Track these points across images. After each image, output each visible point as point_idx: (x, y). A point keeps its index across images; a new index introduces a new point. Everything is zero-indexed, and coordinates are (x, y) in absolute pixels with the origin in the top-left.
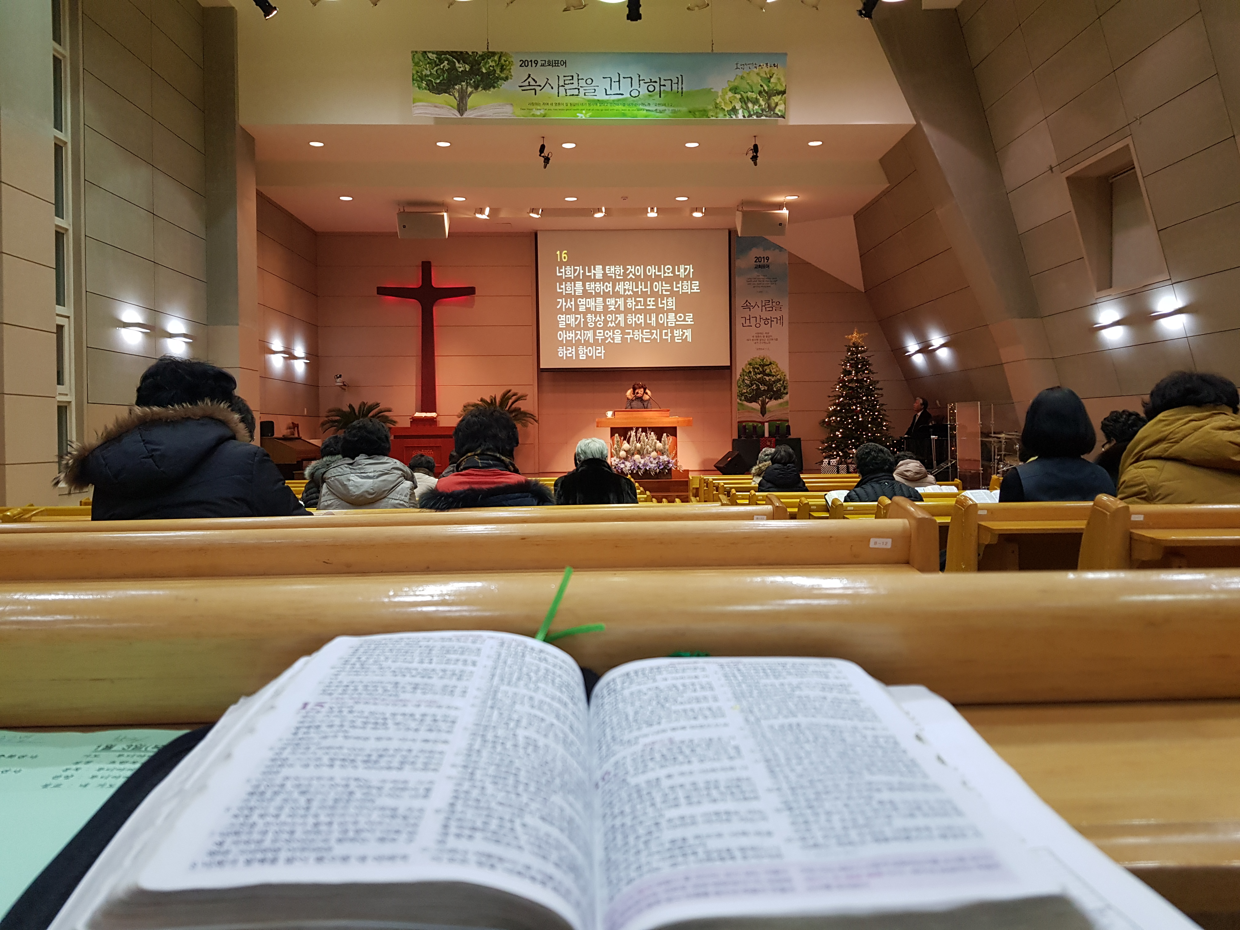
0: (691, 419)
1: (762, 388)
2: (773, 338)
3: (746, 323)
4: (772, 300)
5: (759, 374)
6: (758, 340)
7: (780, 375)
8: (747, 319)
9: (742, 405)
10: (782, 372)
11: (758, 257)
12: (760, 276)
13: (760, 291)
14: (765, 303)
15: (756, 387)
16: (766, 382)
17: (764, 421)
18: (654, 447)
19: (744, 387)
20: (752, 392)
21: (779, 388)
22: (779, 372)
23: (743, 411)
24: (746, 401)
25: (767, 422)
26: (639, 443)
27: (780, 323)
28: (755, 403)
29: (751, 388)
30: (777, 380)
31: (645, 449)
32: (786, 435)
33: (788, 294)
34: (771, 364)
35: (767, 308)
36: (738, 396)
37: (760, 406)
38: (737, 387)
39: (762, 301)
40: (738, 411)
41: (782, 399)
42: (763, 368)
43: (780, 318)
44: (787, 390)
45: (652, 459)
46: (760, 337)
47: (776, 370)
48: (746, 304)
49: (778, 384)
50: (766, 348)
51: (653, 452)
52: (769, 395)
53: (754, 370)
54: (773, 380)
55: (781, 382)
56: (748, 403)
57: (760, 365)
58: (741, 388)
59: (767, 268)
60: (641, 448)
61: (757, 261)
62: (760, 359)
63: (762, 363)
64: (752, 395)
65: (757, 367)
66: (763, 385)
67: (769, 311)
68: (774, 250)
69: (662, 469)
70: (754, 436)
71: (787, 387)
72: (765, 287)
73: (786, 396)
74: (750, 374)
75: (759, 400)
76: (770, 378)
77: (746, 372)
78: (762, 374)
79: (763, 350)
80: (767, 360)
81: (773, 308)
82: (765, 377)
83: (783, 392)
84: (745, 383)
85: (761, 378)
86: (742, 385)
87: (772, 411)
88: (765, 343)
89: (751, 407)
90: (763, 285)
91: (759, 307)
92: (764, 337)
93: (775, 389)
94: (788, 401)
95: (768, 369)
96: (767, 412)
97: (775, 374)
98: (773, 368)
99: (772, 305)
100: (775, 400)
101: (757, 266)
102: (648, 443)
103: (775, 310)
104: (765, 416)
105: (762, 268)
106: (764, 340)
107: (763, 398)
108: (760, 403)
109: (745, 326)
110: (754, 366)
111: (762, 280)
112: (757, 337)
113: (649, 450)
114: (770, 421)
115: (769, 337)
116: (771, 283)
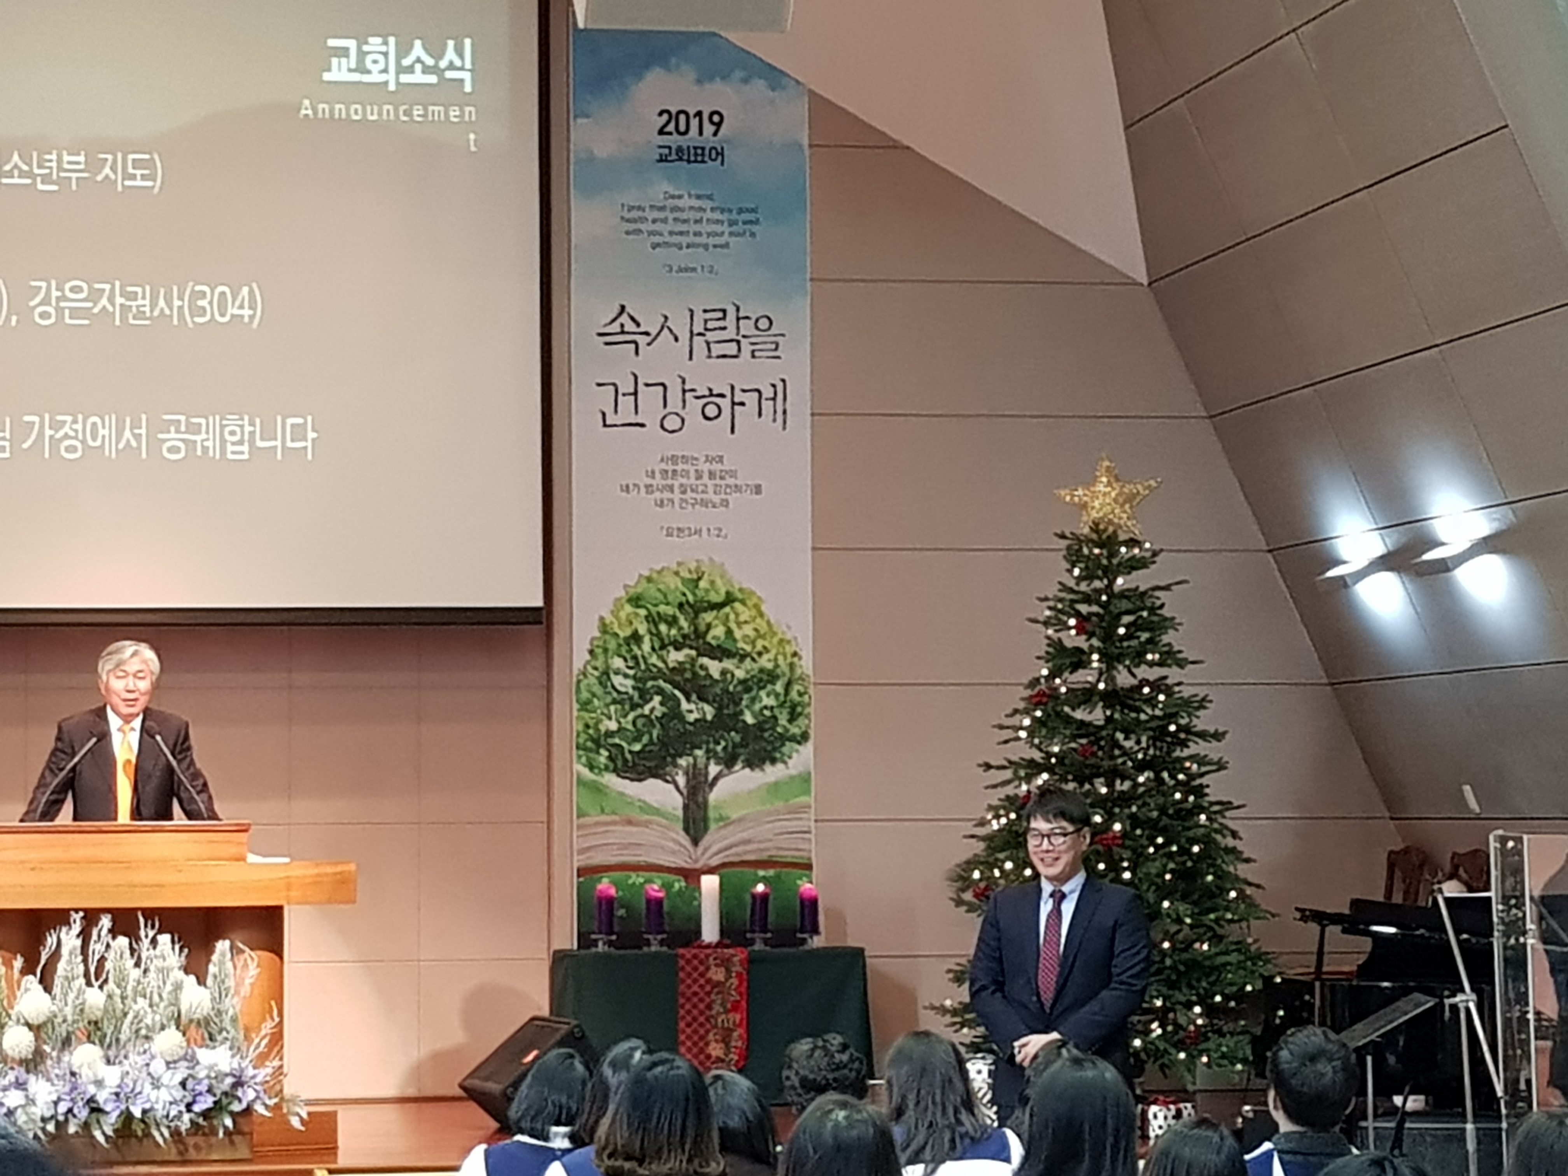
0: (352, 867)
1: (691, 711)
2: (738, 482)
3: (616, 411)
4: (738, 310)
5: (677, 649)
6: (671, 489)
7: (771, 656)
8: (624, 395)
9: (597, 789)
10: (781, 641)
11: (674, 111)
12: (680, 197)
13: (683, 266)
14: (706, 321)
15: (664, 709)
16: (708, 682)
17: (698, 866)
18: (172, 1004)
19: (607, 706)
20: (645, 729)
21: (767, 713)
22: (768, 637)
23: (603, 818)
24: (616, 771)
25: (711, 871)
26: (101, 987)
27: (775, 412)
28: (659, 782)
29: (639, 711)
30: (759, 676)
31: (125, 1014)
32: (799, 935)
33: (809, 284)
34: (729, 600)
35: (712, 345)
36: (578, 748)
37: (681, 793)
38: (576, 706)
39: (691, 311)
40: (578, 817)
41: (780, 766)
42: (693, 622)
43: (772, 389)
44: (807, 721)
45: (158, 1067)
46: (682, 476)
47: (756, 630)
48: (617, 324)
49: (763, 693)
50: (709, 530)
51: (167, 1030)
52: (723, 743)
53: (654, 631)
54: (740, 674)
55: (779, 687)
56: (627, 781)
57: (681, 606)
58: (595, 712)
59: (710, 163)
60: (106, 1010)
61: (671, 127)
62: (683, 579)
63: (691, 598)
64: (645, 746)
65: (666, 615)
66: (694, 697)
67: (724, 356)
68: (746, 81)
69: (206, 1114)
70: (650, 937)
71: (803, 707)
72: (706, 247)
73: (797, 751)
74: (635, 648)
75: (676, 765)
76: (728, 664)
77: (616, 635)
78: (691, 648)
79: (696, 537)
80: (712, 583)
81: (738, 342)
82: (705, 661)
83: (787, 730)
84: (613, 687)
85: (688, 666)
86: (599, 699)
87: (733, 822)
88: (704, 503)
89: (640, 800)
90: (697, 240)
91: (676, 339)
92: (699, 477)
93: (749, 719)
94: (809, 774)
95: (716, 626)
96: (713, 826)
97: (748, 648)
98: (742, 618)
99: (738, 334)
100: (747, 770)
101: (666, 151)
102: (140, 987)
103: (749, 355)
104: (703, 843)
105: (689, 161)
106: (703, 492)
107: (695, 758)
108: (681, 780)
109: (615, 426)
110: (653, 610)
111: (692, 215)
112: (670, 474)
113: (148, 1021)
114: (724, 865)
115: (722, 478)
116: (734, 228)
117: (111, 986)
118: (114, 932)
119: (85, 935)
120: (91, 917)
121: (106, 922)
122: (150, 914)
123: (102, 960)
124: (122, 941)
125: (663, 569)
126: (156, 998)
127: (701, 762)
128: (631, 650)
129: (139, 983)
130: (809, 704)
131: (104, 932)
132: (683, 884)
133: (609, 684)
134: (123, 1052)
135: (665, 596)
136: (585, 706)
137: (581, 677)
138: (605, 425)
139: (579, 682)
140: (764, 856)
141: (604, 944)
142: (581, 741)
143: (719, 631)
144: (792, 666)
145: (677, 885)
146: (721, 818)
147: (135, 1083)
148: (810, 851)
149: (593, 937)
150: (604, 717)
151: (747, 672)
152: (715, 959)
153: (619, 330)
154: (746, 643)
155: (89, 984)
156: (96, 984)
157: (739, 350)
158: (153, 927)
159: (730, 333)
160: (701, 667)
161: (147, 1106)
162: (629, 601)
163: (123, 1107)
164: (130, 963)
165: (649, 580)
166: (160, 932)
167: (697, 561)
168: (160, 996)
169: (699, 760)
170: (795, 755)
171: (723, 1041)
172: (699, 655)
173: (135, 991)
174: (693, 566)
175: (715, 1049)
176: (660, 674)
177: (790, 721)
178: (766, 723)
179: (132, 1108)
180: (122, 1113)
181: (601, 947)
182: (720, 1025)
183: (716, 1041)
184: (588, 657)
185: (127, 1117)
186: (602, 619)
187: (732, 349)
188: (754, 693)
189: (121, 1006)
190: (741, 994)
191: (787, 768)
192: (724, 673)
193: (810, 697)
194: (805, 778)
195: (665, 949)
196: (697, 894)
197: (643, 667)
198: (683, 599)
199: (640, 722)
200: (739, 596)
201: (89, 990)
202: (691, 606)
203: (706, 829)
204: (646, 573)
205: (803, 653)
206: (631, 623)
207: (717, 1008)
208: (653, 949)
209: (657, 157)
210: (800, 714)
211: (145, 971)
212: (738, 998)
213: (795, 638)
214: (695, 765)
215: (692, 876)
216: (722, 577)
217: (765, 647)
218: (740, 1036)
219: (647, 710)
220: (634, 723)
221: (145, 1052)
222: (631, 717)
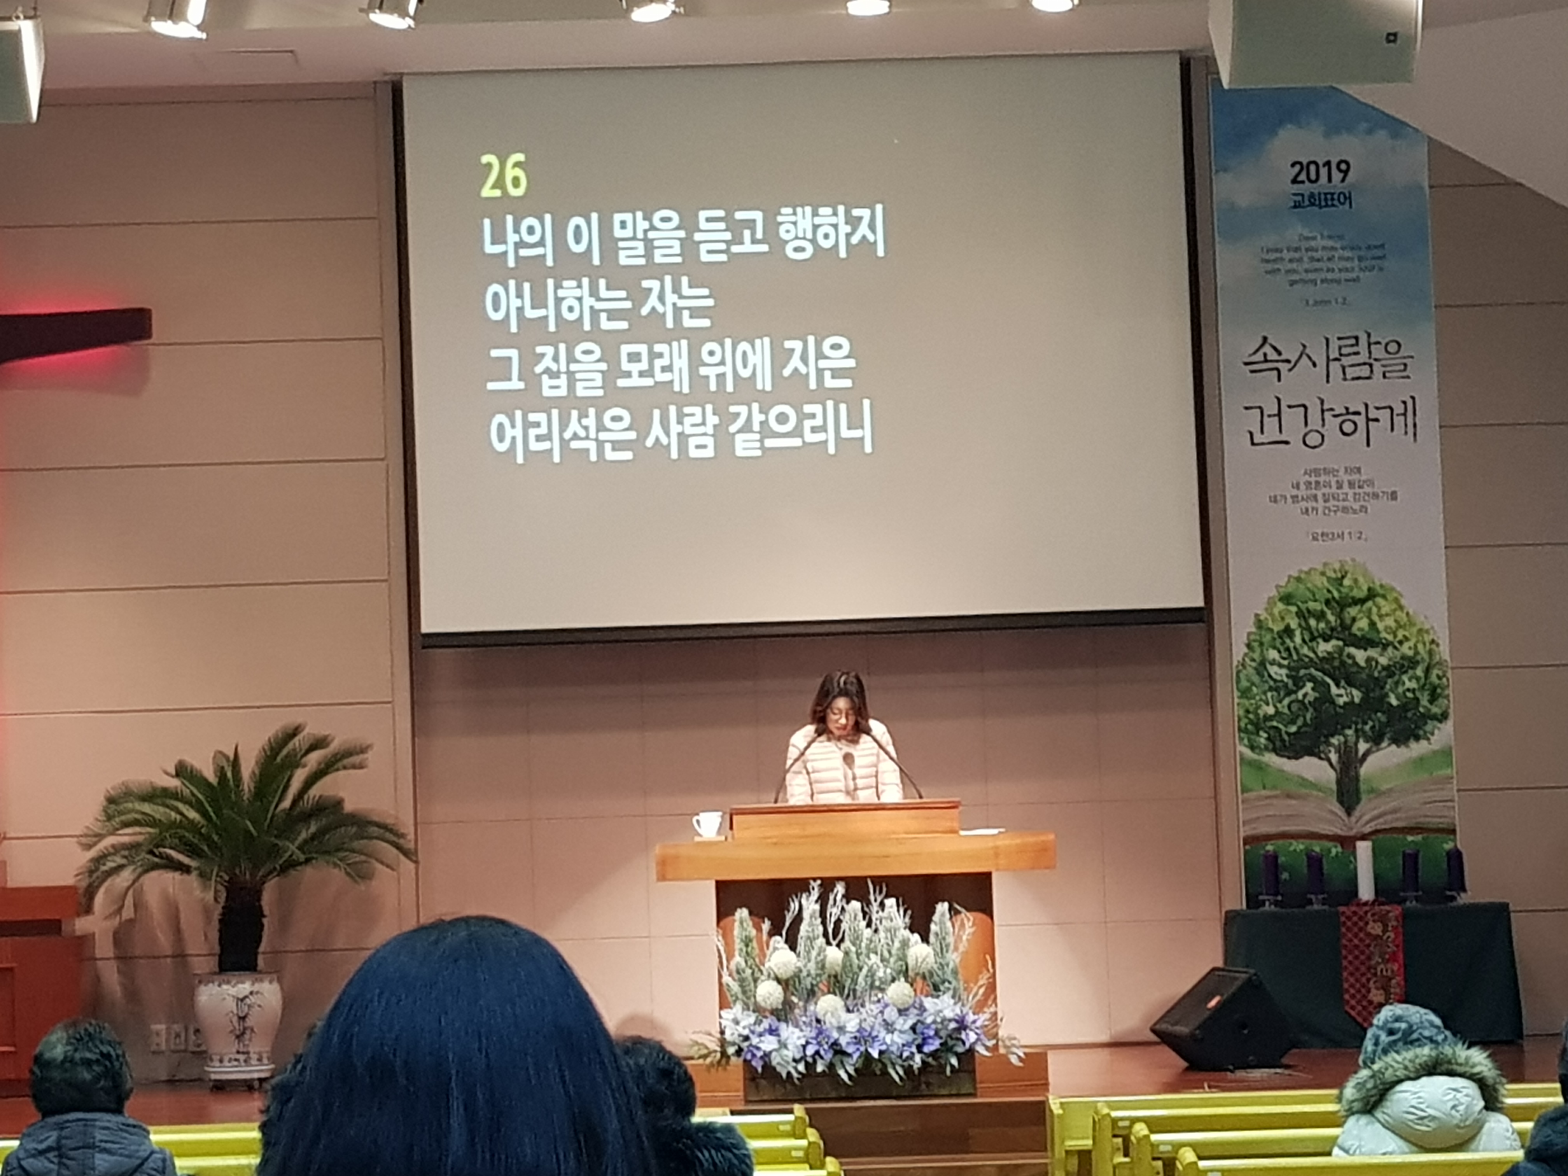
0: (1052, 837)
1: (1341, 696)
2: (1376, 490)
3: (1262, 432)
4: (1369, 335)
5: (1326, 640)
6: (1315, 497)
7: (1411, 644)
8: (1269, 416)
9: (1259, 767)
10: (1420, 631)
11: (1305, 163)
12: (1314, 238)
13: (1319, 299)
14: (1340, 348)
15: (1317, 695)
16: (1354, 669)
17: (1352, 833)
18: (900, 959)
19: (1265, 693)
20: (1301, 713)
21: (1410, 695)
22: (1408, 627)
23: (1264, 793)
24: (1275, 751)
25: (1364, 837)
26: (838, 946)
27: (1406, 425)
28: (1314, 760)
29: (1293, 697)
30: (1401, 662)
31: (860, 969)
32: (1448, 893)
33: (1434, 309)
34: (1372, 595)
35: (1348, 370)
36: (1240, 730)
37: (1335, 770)
38: (1236, 694)
39: (1327, 340)
40: (1243, 792)
41: (1424, 743)
42: (1340, 616)
43: (1403, 406)
44: (1446, 702)
45: (891, 1014)
46: (1325, 486)
47: (1396, 621)
48: (1261, 353)
49: (1405, 678)
50: (1350, 533)
51: (897, 982)
52: (1370, 723)
53: (1303, 624)
54: (1383, 661)
55: (1419, 672)
56: (1285, 760)
57: (1327, 602)
58: (1254, 698)
59: (1341, 207)
60: (844, 966)
61: (1303, 177)
62: (1329, 579)
63: (1336, 594)
64: (1299, 728)
65: (1315, 610)
66: (1343, 683)
67: (1358, 378)
68: (1370, 132)
69: (934, 1054)
70: (1313, 897)
71: (1443, 689)
72: (1338, 282)
73: (1439, 729)
74: (1288, 641)
75: (1329, 744)
76: (1372, 652)
77: (1271, 630)
78: (1338, 639)
79: (1339, 540)
80: (1356, 581)
81: (1371, 365)
82: (1352, 650)
83: (1429, 710)
84: (1270, 676)
85: (1336, 655)
86: (1256, 687)
87: (1384, 793)
88: (1345, 510)
89: (1299, 776)
90: (1330, 276)
91: (1314, 365)
92: (1340, 486)
93: (1394, 702)
94: (1451, 748)
95: (1362, 618)
96: (1364, 797)
97: (1390, 638)
98: (1383, 612)
99: (1370, 358)
100: (1394, 747)
101: (1300, 198)
102: (872, 946)
103: (1381, 375)
104: (1357, 813)
105: (1321, 207)
106: (1344, 500)
107: (1345, 736)
108: (1334, 757)
109: (1263, 444)
110: (1303, 607)
111: (1326, 254)
112: (1313, 486)
113: (880, 974)
114: (1377, 832)
115: (1360, 487)
116: (1363, 265)
117: (847, 944)
118: (848, 898)
119: (823, 900)
120: (827, 885)
121: (840, 889)
122: (878, 881)
123: (838, 922)
124: (856, 905)
125: (1311, 570)
126: (886, 954)
127: (1352, 740)
128: (1283, 643)
129: (871, 941)
130: (1448, 686)
131: (839, 897)
132: (1340, 849)
133: (1266, 674)
134: (860, 1001)
135: (1314, 595)
136: (1245, 693)
137: (1240, 667)
138: (1253, 444)
139: (1238, 672)
140: (1412, 823)
141: (1270, 904)
142: (1243, 725)
143: (1363, 623)
144: (1431, 653)
145: (1334, 851)
146: (1372, 791)
147: (872, 1028)
148: (1454, 817)
149: (1261, 897)
150: (1262, 703)
151: (1390, 659)
152: (1373, 915)
153: (1262, 359)
154: (1389, 633)
155: (828, 943)
156: (834, 943)
157: (1372, 371)
158: (881, 892)
159: (1363, 357)
160: (1349, 656)
161: (884, 1048)
162: (1281, 599)
163: (862, 1049)
164: (863, 924)
165: (1298, 579)
166: (887, 896)
167: (1340, 561)
168: (890, 952)
169: (1349, 738)
170: (1436, 732)
171: (1383, 988)
172: (1346, 645)
173: (868, 947)
174: (1337, 566)
175: (1375, 995)
176: (1312, 663)
177: (1431, 702)
178: (1409, 704)
179: (870, 1050)
180: (862, 1053)
181: (1267, 907)
182: (1379, 973)
183: (1377, 989)
184: (1246, 650)
185: (867, 1056)
186: (1257, 615)
187: (1365, 371)
188: (1396, 678)
189: (856, 961)
190: (1397, 946)
191: (1430, 744)
192: (1369, 660)
193: (1448, 680)
194: (1446, 753)
195: (1326, 907)
196: (1352, 859)
197: (1295, 657)
198: (1329, 596)
199: (1294, 708)
200: (1381, 592)
201: (829, 948)
202: (1337, 602)
203: (1358, 801)
204: (1296, 575)
205: (1440, 642)
206: (1283, 619)
207: (1377, 959)
208: (1316, 907)
209: (1292, 204)
210: (1440, 695)
211: (876, 931)
212: (1395, 949)
213: (1432, 628)
214: (1346, 742)
215: (1348, 842)
216: (1364, 576)
217: (1404, 636)
218: (1398, 984)
219: (1300, 695)
220: (1289, 707)
221: (879, 1001)
222: (1286, 702)
